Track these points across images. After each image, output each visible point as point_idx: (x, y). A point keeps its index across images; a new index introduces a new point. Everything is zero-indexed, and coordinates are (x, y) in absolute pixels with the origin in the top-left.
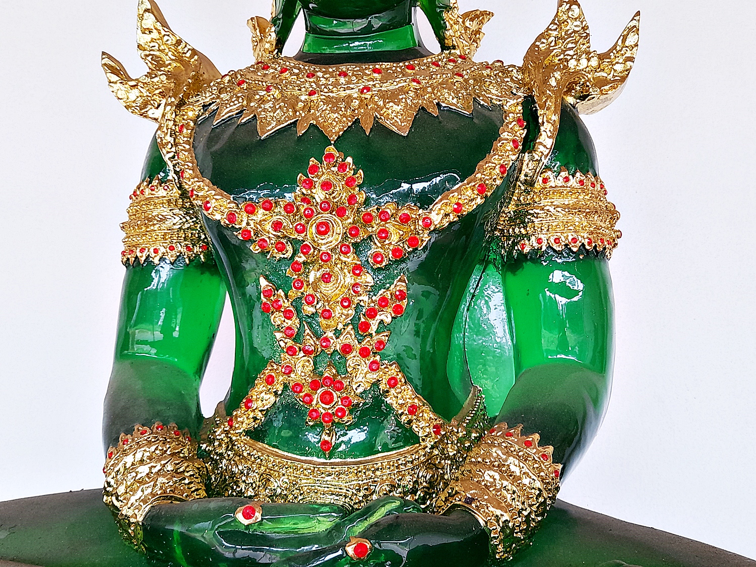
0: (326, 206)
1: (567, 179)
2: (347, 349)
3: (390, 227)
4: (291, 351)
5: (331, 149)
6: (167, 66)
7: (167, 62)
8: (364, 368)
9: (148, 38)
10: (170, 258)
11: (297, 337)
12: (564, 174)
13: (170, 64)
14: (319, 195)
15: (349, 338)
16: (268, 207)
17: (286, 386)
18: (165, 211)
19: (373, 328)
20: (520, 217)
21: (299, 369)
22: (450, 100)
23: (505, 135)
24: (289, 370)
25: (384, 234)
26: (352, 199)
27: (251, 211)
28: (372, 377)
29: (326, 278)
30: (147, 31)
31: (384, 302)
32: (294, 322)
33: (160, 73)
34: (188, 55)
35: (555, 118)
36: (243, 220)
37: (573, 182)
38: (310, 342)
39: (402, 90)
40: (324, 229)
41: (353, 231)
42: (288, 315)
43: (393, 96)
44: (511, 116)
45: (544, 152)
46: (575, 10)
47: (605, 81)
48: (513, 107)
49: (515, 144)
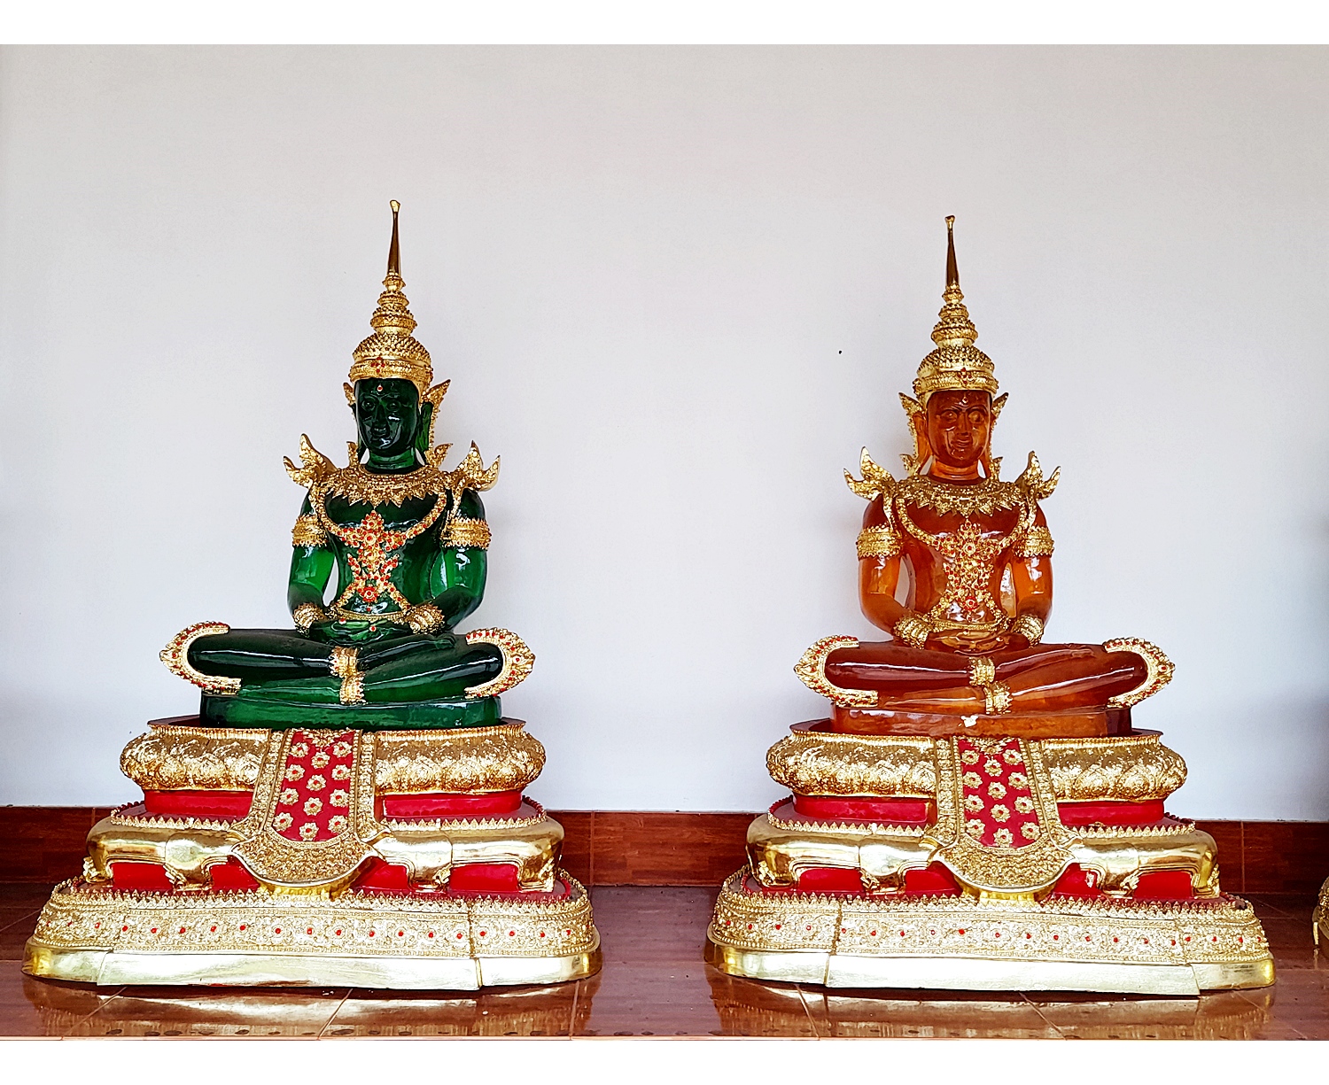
0: (371, 531)
1: (462, 521)
2: (376, 578)
3: (392, 538)
4: (358, 578)
5: (373, 511)
8: (382, 584)
10: (313, 545)
11: (361, 574)
12: (461, 518)
13: (313, 465)
14: (369, 527)
15: (377, 574)
16: (351, 530)
17: (356, 590)
18: (311, 527)
19: (386, 572)
20: (447, 534)
21: (360, 584)
22: (418, 494)
23: (436, 507)
24: (357, 585)
25: (390, 541)
26: (380, 528)
27: (345, 531)
28: (385, 587)
29: (370, 555)
31: (389, 563)
32: (360, 569)
33: (309, 467)
35: (459, 498)
36: (343, 534)
37: (466, 522)
38: (364, 575)
39: (401, 489)
40: (369, 538)
41: (379, 539)
42: (357, 566)
43: (397, 492)
44: (439, 500)
45: (454, 511)
46: (475, 454)
47: (484, 482)
48: (442, 495)
49: (439, 510)
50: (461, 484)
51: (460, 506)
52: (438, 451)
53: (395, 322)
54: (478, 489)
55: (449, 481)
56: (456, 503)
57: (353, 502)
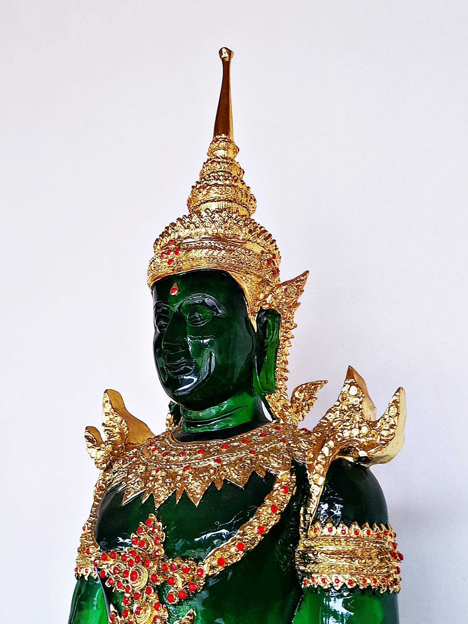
1: (330, 530)
5: (152, 515)
6: (114, 437)
7: (115, 435)
9: (108, 418)
12: (329, 525)
13: (116, 436)
22: (233, 476)
26: (156, 551)
27: (107, 558)
29: (138, 611)
30: (107, 414)
33: (109, 442)
34: (125, 430)
36: (103, 564)
37: (338, 532)
43: (200, 473)
44: (276, 485)
45: (312, 508)
46: (354, 390)
47: (372, 445)
48: (284, 476)
49: (274, 508)
50: (325, 450)
51: (323, 498)
52: (297, 394)
53: (213, 194)
54: (367, 460)
55: (304, 446)
56: (316, 491)
57: (130, 497)
